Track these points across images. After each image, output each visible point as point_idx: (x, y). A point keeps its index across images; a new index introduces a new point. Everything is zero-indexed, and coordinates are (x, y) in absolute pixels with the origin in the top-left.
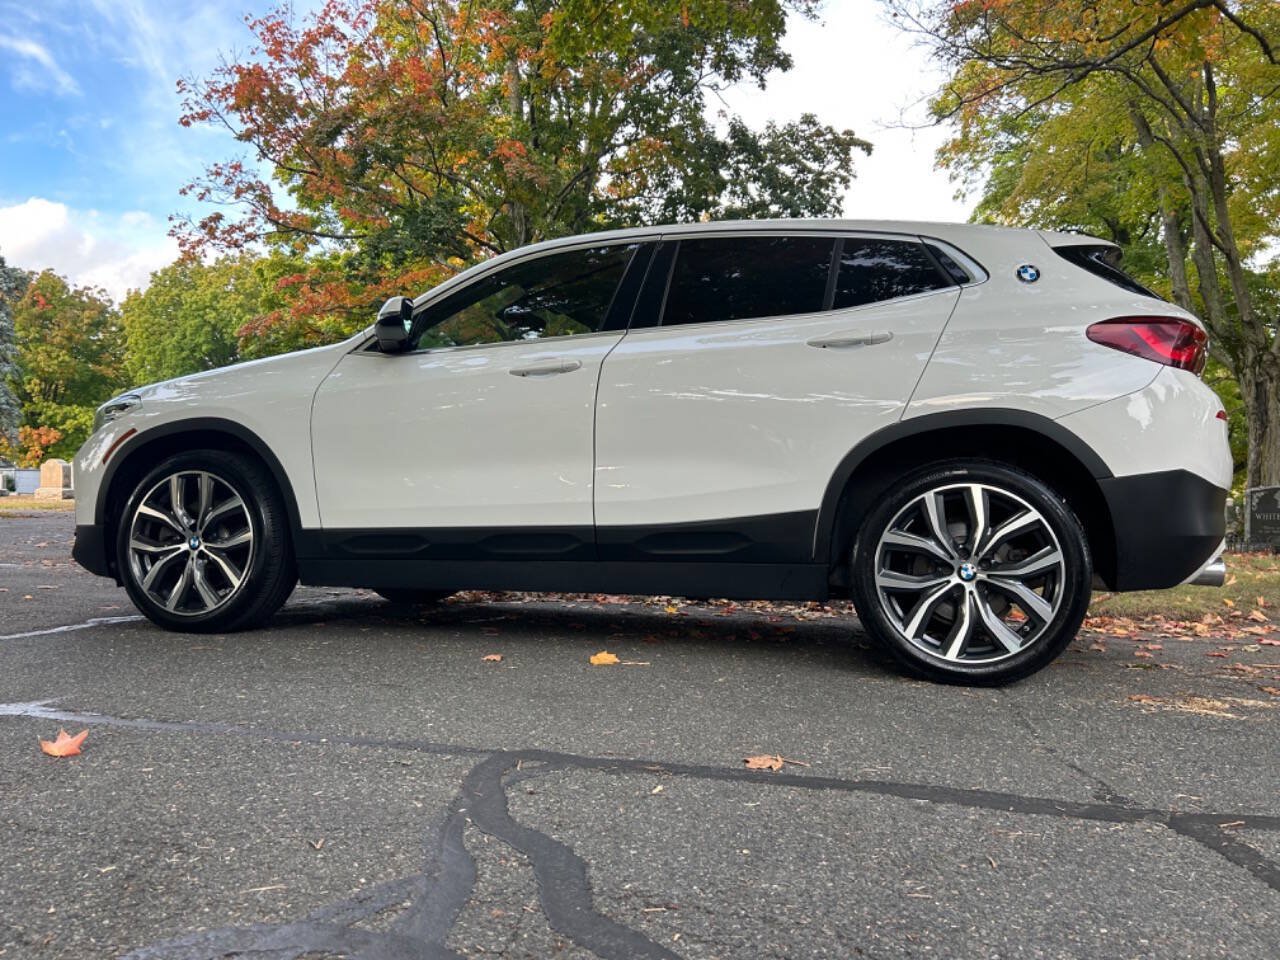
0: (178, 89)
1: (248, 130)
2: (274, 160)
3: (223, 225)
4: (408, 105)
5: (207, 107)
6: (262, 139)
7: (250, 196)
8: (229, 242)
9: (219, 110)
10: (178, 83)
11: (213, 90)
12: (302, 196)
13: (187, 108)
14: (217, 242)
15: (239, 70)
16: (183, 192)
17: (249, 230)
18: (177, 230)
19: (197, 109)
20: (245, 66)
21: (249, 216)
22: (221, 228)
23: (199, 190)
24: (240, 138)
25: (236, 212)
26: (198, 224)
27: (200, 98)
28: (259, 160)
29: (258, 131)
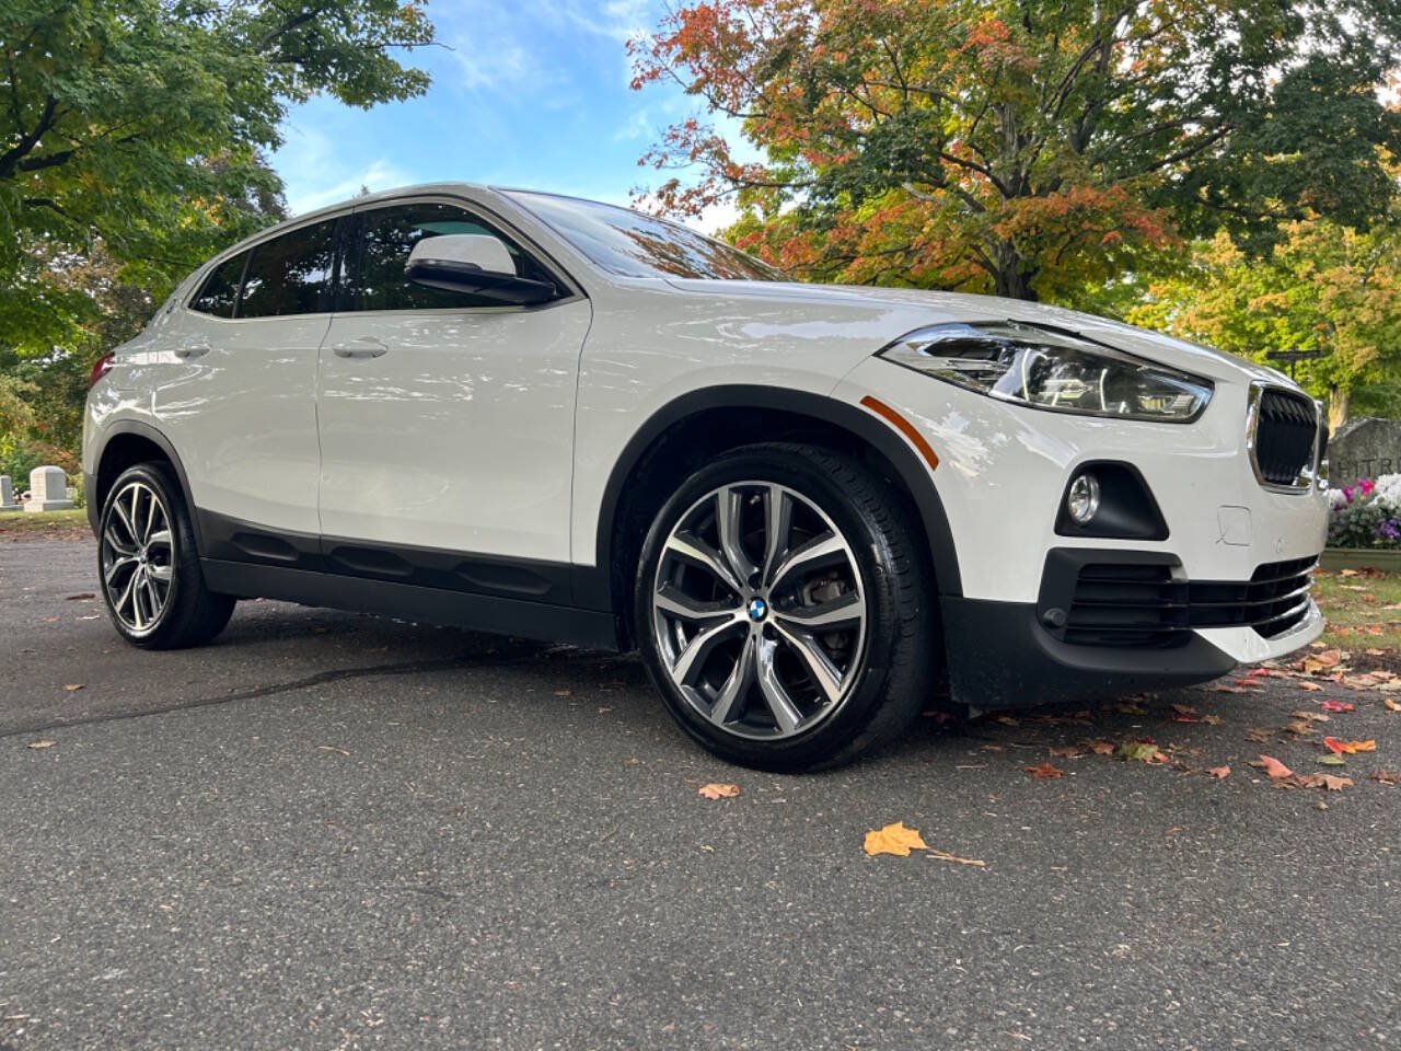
0: (628, 51)
1: (698, 81)
2: (727, 109)
3: (680, 192)
4: (859, 6)
5: (657, 63)
6: (711, 88)
7: (704, 155)
8: (687, 210)
9: (669, 65)
10: (628, 44)
11: (660, 44)
12: (773, 148)
13: (639, 70)
14: (676, 211)
15: (684, 15)
16: (641, 163)
17: (708, 193)
18: (636, 205)
19: (649, 69)
20: (689, 9)
21: (705, 179)
22: (679, 195)
23: (656, 158)
24: (690, 91)
25: (692, 174)
26: (656, 195)
27: (650, 56)
28: (711, 112)
29: (708, 79)
